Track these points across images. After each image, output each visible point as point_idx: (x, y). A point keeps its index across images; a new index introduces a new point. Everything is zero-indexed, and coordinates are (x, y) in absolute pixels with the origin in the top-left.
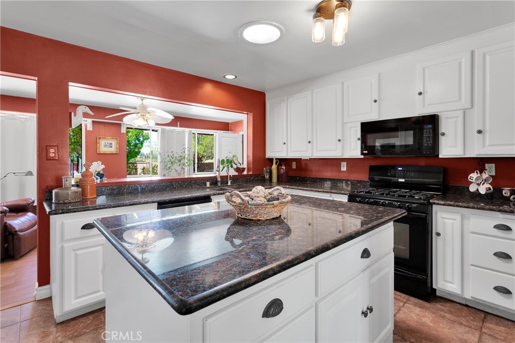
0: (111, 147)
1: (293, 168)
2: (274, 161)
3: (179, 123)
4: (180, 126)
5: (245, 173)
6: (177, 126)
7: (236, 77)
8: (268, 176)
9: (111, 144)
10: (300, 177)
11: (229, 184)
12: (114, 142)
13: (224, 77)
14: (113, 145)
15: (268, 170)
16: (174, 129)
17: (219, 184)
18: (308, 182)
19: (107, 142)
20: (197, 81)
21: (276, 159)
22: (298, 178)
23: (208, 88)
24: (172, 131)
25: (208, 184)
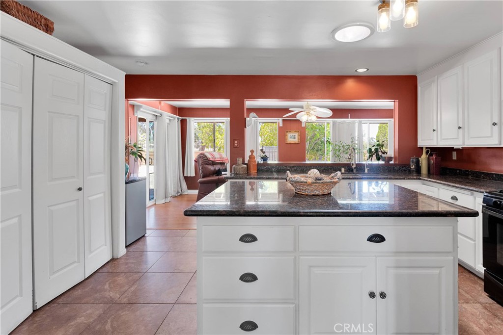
0: (295, 138)
1: (453, 159)
2: (424, 151)
3: (349, 115)
4: (351, 118)
5: (392, 162)
6: (348, 118)
7: (368, 69)
8: (414, 167)
9: (295, 136)
10: (460, 170)
11: (366, 171)
12: (296, 135)
13: (356, 71)
14: (296, 137)
15: (414, 160)
16: (344, 121)
17: (355, 171)
18: (470, 177)
19: (292, 134)
20: (339, 79)
21: (427, 148)
22: (458, 171)
23: (350, 84)
24: (342, 123)
25: (343, 170)
